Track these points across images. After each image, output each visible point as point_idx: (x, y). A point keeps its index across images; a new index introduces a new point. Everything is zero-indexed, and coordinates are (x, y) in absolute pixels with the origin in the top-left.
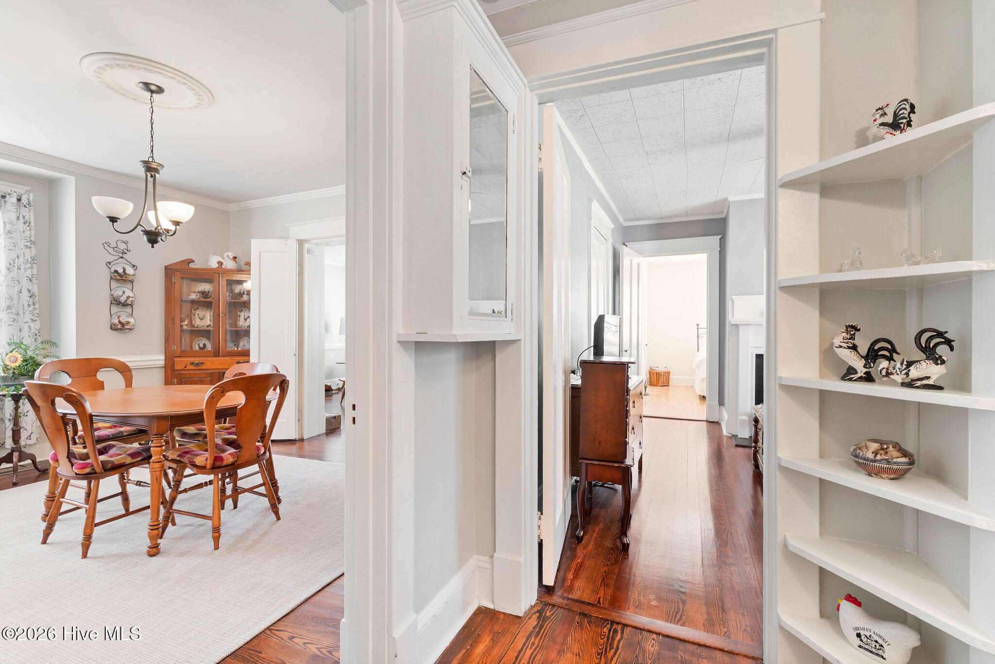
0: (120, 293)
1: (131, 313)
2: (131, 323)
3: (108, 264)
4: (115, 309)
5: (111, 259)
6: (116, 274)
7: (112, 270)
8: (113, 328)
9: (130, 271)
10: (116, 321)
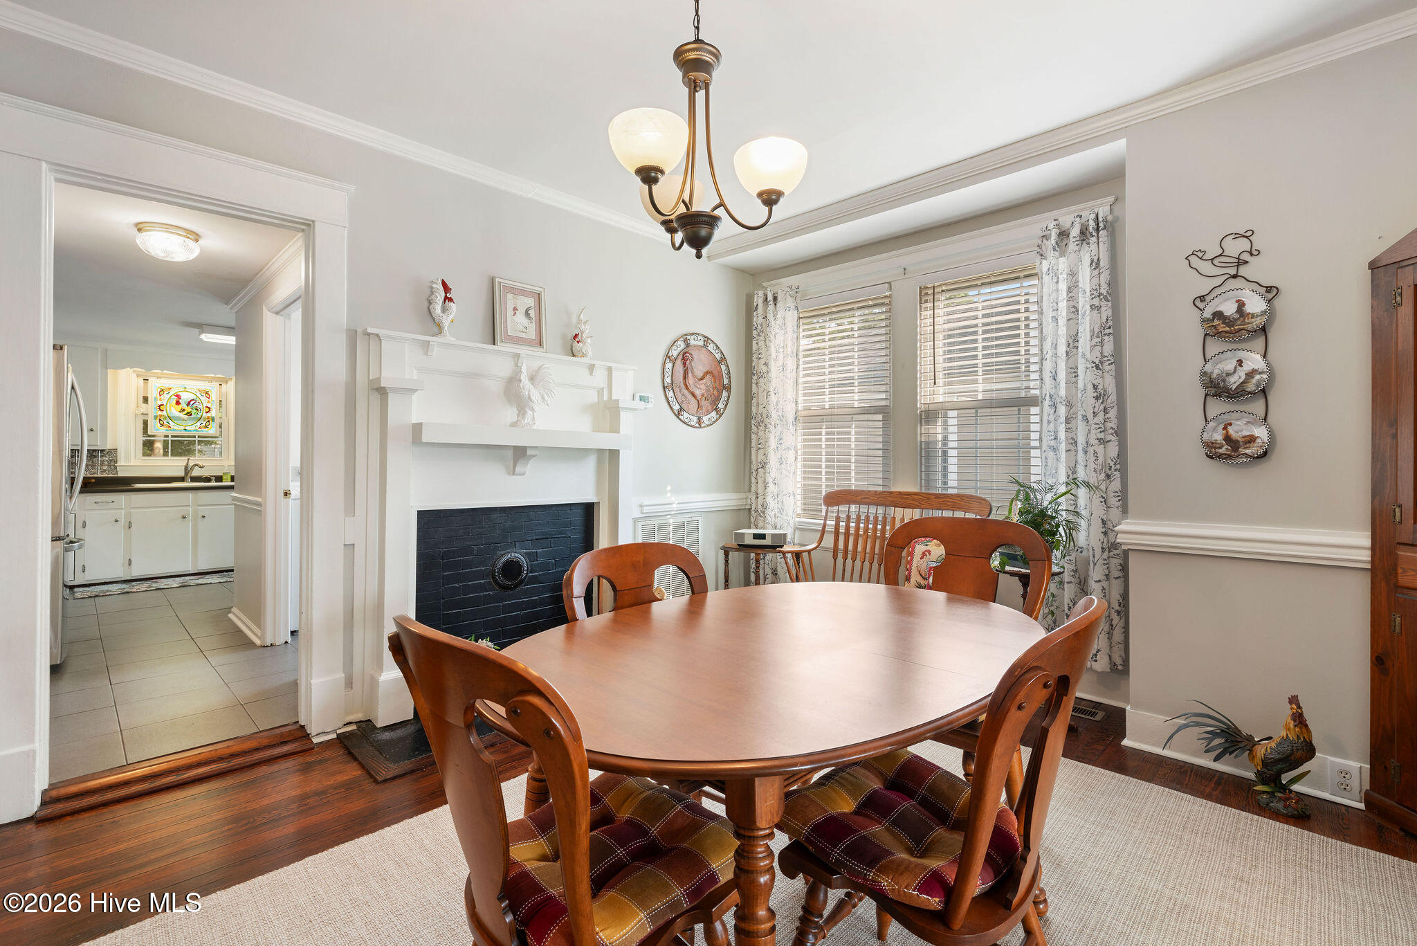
0: (1230, 366)
1: (1262, 414)
2: (1259, 440)
3: (1198, 303)
4: (1217, 407)
5: (1204, 286)
6: (1216, 322)
7: (1208, 314)
8: (1212, 453)
9: (1256, 305)
10: (1218, 437)
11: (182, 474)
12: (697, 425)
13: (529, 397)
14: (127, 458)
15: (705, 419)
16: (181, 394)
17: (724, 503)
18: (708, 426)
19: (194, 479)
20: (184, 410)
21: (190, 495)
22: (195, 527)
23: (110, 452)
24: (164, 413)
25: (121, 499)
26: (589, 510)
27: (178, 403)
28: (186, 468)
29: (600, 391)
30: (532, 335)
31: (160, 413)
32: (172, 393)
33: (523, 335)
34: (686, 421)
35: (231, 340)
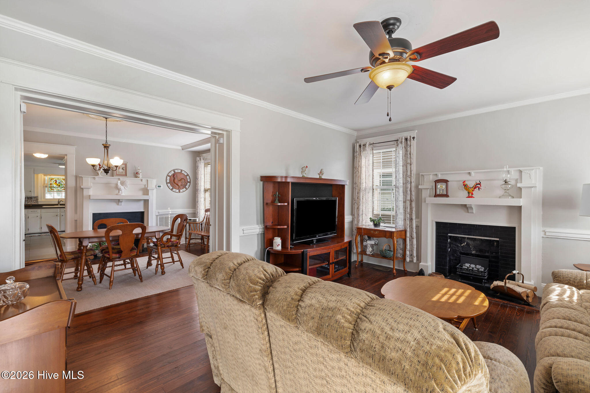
11: (57, 203)
12: (179, 192)
13: (120, 188)
14: (41, 199)
15: (181, 190)
16: (57, 180)
17: (189, 212)
18: (182, 192)
19: (61, 205)
20: (58, 185)
21: (59, 209)
22: (60, 218)
23: (36, 197)
24: (52, 186)
25: (39, 210)
26: (142, 213)
27: (56, 183)
28: (58, 201)
29: (145, 185)
30: (124, 174)
31: (51, 186)
32: (54, 180)
33: (121, 174)
34: (175, 191)
35: (64, 167)
